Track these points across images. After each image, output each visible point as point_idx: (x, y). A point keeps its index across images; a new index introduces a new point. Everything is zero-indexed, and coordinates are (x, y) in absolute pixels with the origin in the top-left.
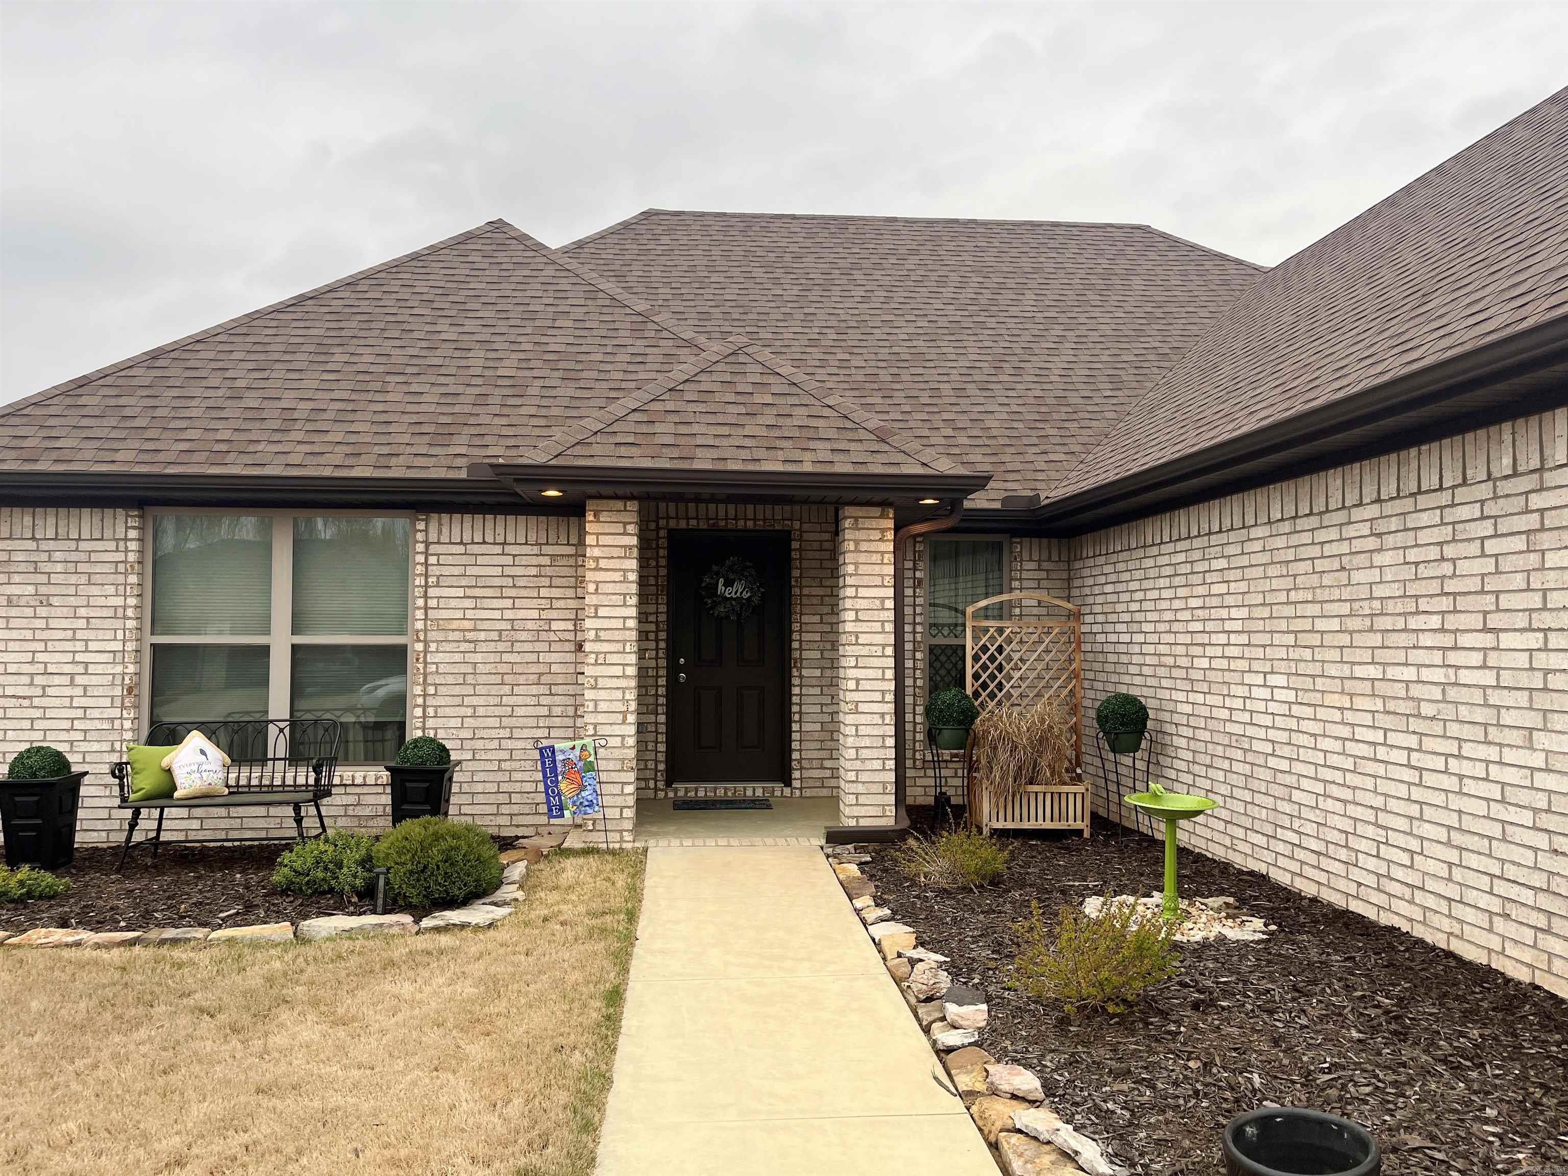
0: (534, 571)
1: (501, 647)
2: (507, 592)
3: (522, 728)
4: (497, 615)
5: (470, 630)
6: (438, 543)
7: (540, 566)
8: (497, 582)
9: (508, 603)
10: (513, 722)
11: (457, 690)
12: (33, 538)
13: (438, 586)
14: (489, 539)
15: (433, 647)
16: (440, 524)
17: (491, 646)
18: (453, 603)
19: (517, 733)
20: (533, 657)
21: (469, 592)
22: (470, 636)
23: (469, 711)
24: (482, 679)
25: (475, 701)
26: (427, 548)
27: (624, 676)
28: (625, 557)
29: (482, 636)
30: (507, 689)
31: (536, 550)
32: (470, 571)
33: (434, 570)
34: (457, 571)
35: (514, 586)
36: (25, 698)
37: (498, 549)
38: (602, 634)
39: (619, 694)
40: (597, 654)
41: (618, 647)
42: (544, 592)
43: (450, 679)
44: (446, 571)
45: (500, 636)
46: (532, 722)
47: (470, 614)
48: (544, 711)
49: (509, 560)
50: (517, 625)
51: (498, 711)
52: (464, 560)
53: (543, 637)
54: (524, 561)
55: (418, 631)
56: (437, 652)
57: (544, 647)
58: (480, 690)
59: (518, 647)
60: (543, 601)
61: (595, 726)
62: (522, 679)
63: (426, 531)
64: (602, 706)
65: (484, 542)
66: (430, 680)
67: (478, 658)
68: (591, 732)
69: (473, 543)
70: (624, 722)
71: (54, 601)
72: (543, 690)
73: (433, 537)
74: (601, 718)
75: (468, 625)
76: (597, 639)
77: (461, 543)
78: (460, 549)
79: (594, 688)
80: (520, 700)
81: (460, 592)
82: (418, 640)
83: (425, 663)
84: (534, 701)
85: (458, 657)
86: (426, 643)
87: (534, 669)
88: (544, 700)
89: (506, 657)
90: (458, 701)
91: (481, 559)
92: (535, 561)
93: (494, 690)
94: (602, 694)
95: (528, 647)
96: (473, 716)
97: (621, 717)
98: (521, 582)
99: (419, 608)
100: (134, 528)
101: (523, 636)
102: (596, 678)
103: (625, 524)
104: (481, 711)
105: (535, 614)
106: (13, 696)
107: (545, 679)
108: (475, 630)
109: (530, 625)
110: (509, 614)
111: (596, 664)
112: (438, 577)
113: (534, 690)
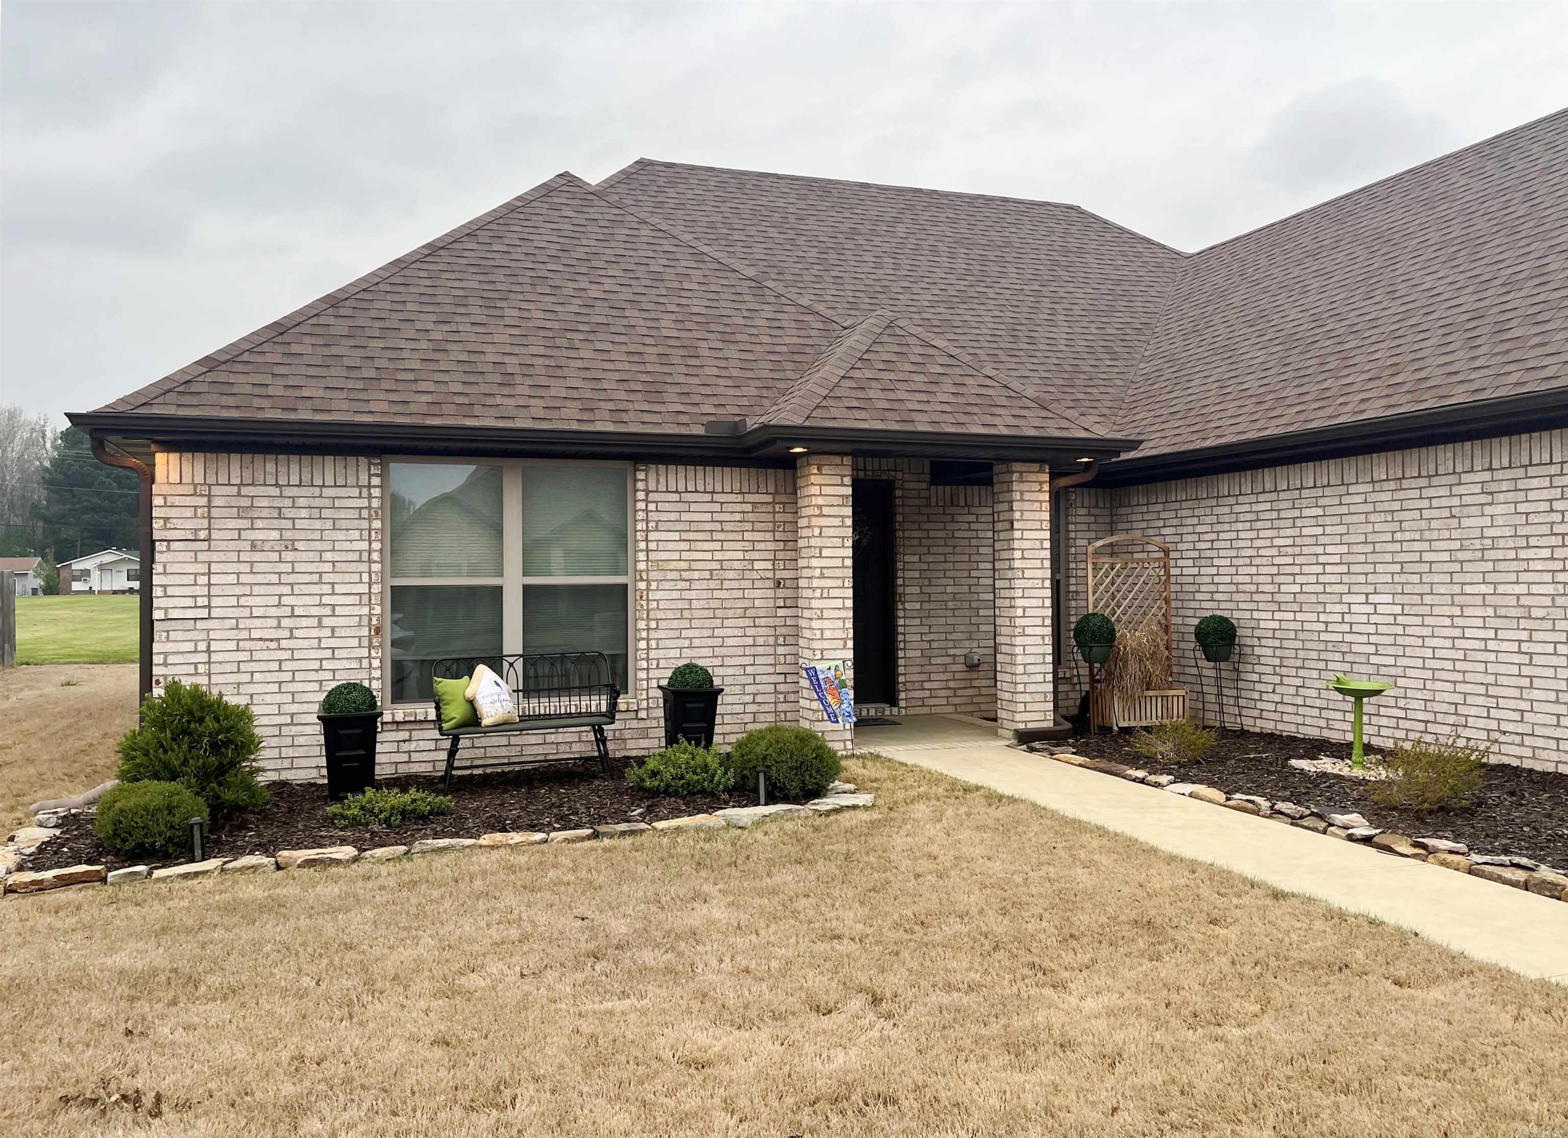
0: (738, 517)
1: (713, 584)
2: (716, 536)
3: (731, 656)
4: (708, 556)
5: (685, 570)
6: (657, 491)
7: (743, 512)
8: (708, 527)
9: (717, 546)
10: (723, 651)
11: (675, 624)
12: (277, 485)
13: (657, 530)
14: (700, 488)
15: (654, 585)
16: (658, 474)
17: (704, 585)
18: (671, 546)
19: (728, 661)
20: (739, 594)
21: (685, 536)
22: (685, 575)
23: (686, 643)
24: (697, 614)
25: (691, 633)
26: (647, 495)
27: (844, 608)
28: (843, 505)
29: (696, 575)
30: (718, 622)
31: (739, 498)
32: (685, 516)
33: (653, 516)
34: (673, 516)
35: (722, 530)
36: (271, 640)
37: (708, 497)
38: (825, 571)
39: (840, 624)
40: (822, 589)
41: (839, 583)
42: (748, 536)
43: (670, 615)
44: (664, 517)
45: (711, 575)
46: (740, 651)
47: (685, 555)
48: (750, 641)
49: (717, 507)
50: (726, 565)
51: (710, 642)
52: (680, 507)
53: (747, 574)
54: (730, 507)
55: (641, 571)
56: (657, 590)
57: (748, 584)
58: (695, 623)
59: (726, 585)
60: (747, 544)
61: (822, 651)
62: (730, 613)
63: (646, 480)
64: (827, 634)
65: (696, 491)
66: (652, 616)
67: (692, 595)
68: (819, 656)
69: (687, 491)
70: (845, 647)
71: (300, 545)
72: (748, 622)
73: (652, 486)
74: (826, 644)
75: (684, 565)
76: (822, 577)
77: (676, 492)
78: (676, 497)
79: (821, 618)
80: (729, 632)
81: (676, 536)
82: (642, 580)
83: (648, 600)
84: (740, 632)
85: (676, 595)
86: (648, 581)
87: (740, 604)
88: (750, 632)
89: (717, 594)
90: (676, 634)
91: (693, 507)
92: (739, 508)
93: (707, 623)
94: (826, 624)
95: (735, 584)
96: (690, 647)
97: (842, 642)
98: (728, 527)
99: (641, 551)
100: (377, 475)
101: (731, 574)
102: (822, 610)
103: (842, 476)
104: (697, 642)
105: (740, 555)
106: (261, 639)
107: (750, 613)
108: (690, 570)
109: (736, 565)
110: (718, 556)
111: (822, 598)
112: (657, 522)
113: (741, 622)
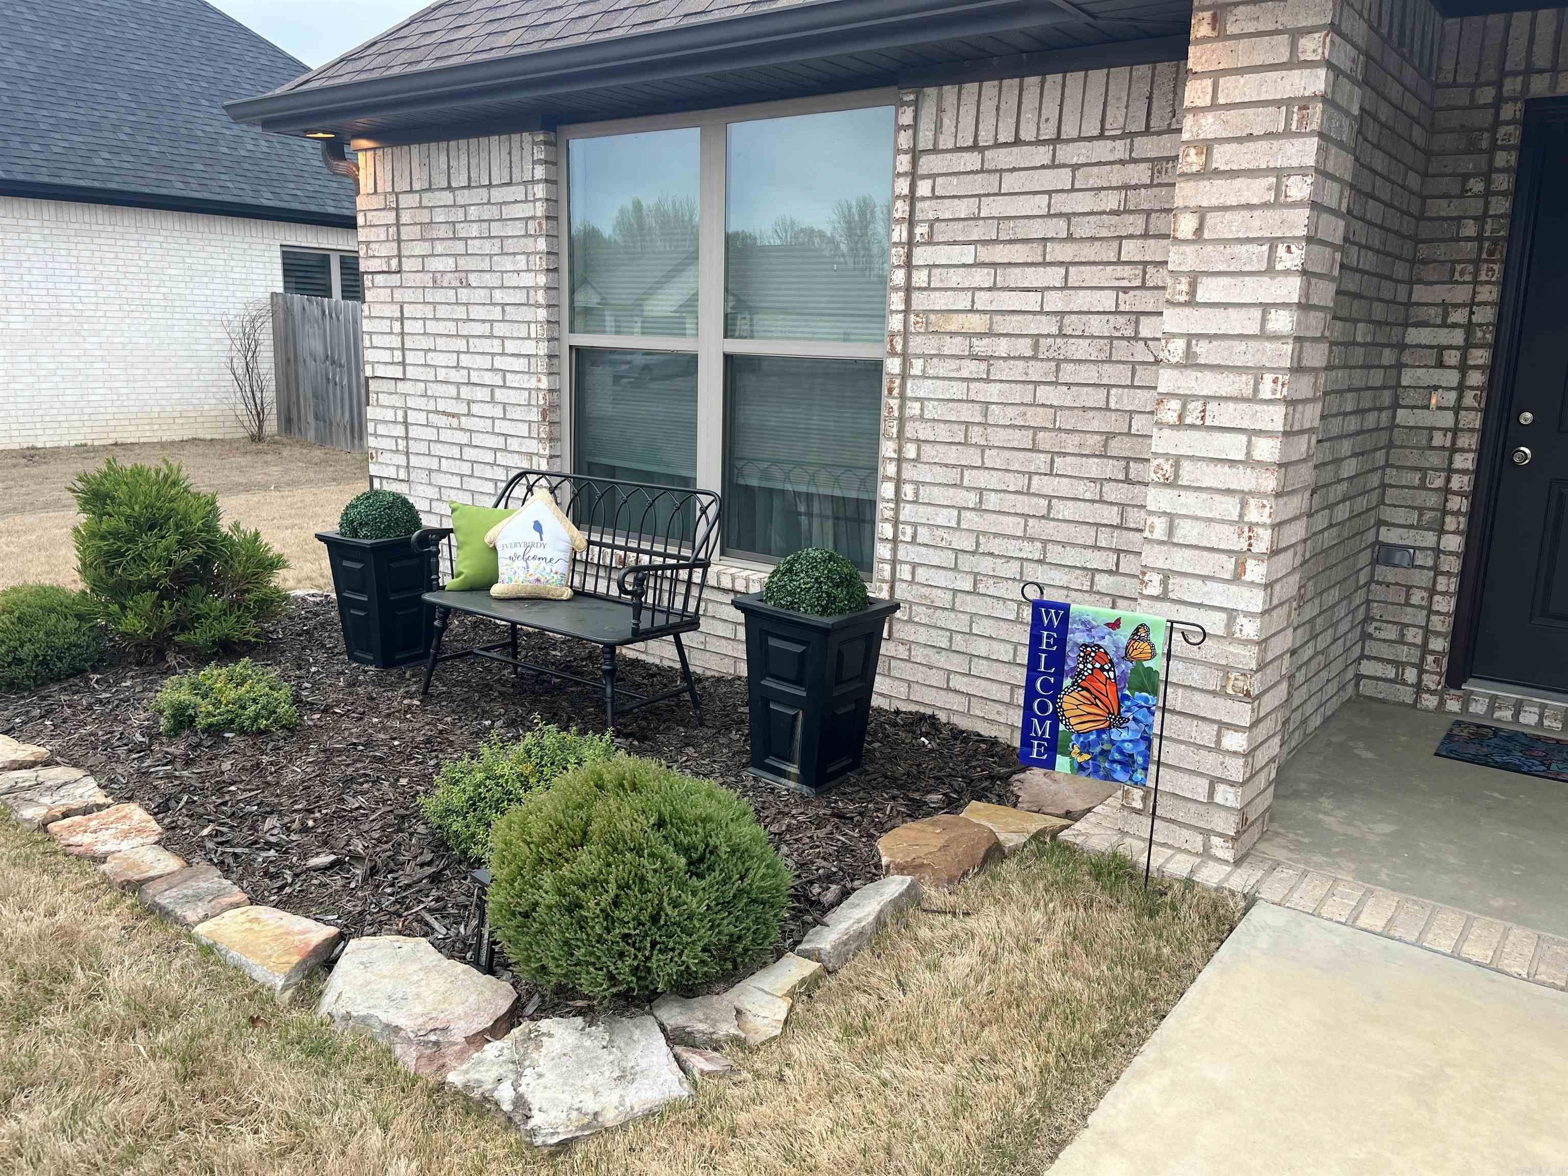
0: (1112, 201)
1: (1037, 371)
2: (1057, 252)
3: (1064, 545)
4: (1031, 301)
5: (981, 335)
6: (935, 151)
7: (1126, 187)
8: (1037, 229)
9: (1055, 276)
10: (1048, 529)
11: (953, 455)
12: (449, 188)
13: (930, 243)
14: (1027, 134)
15: (917, 367)
16: (940, 110)
17: (1016, 370)
18: (955, 278)
19: (1055, 554)
20: (1096, 398)
21: (986, 255)
22: (981, 346)
23: (972, 499)
24: (999, 437)
25: (982, 479)
26: (914, 163)
27: (1249, 462)
28: (1287, 134)
29: (1002, 347)
30: (1040, 461)
31: (1120, 149)
32: (994, 207)
33: (925, 210)
34: (964, 208)
35: (1070, 238)
36: (453, 415)
37: (1042, 155)
38: (1202, 348)
39: (1229, 507)
40: (1186, 399)
41: (1241, 384)
42: (1130, 250)
43: (943, 433)
44: (946, 210)
45: (1036, 347)
46: (1085, 535)
47: (983, 300)
48: (1111, 515)
49: (1063, 178)
50: (1072, 324)
51: (1023, 504)
52: (979, 184)
53: (1122, 350)
54: (1095, 176)
55: (893, 335)
56: (924, 377)
57: (1121, 375)
58: (993, 458)
59: (1068, 373)
60: (1127, 271)
61: (1166, 576)
62: (1071, 443)
63: (915, 127)
64: (1187, 532)
65: (1018, 142)
66: (909, 433)
67: (992, 392)
68: (1154, 589)
69: (997, 145)
70: (1237, 577)
71: (473, 279)
72: (1112, 469)
73: (925, 140)
74: (1179, 560)
75: (977, 323)
76: (1190, 362)
77: (975, 147)
78: (972, 161)
79: (1171, 484)
80: (1062, 487)
81: (967, 255)
82: (893, 353)
83: (903, 397)
84: (1088, 491)
85: (957, 390)
86: (905, 358)
87: (1097, 423)
88: (1113, 492)
89: (1046, 394)
90: (953, 476)
91: (1011, 182)
92: (1117, 176)
93: (1018, 461)
94: (1188, 503)
95: (1088, 374)
96: (978, 509)
97: (1230, 564)
98: (1083, 228)
99: (896, 289)
100: (540, 162)
101: (1081, 349)
102: (1177, 461)
103: (1295, 34)
104: (992, 501)
105: (1107, 301)
106: (444, 413)
107: (1117, 447)
108: (990, 334)
109: (1097, 326)
110: (1055, 301)
111: (1180, 424)
112: (932, 224)
113: (1094, 467)
